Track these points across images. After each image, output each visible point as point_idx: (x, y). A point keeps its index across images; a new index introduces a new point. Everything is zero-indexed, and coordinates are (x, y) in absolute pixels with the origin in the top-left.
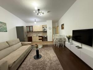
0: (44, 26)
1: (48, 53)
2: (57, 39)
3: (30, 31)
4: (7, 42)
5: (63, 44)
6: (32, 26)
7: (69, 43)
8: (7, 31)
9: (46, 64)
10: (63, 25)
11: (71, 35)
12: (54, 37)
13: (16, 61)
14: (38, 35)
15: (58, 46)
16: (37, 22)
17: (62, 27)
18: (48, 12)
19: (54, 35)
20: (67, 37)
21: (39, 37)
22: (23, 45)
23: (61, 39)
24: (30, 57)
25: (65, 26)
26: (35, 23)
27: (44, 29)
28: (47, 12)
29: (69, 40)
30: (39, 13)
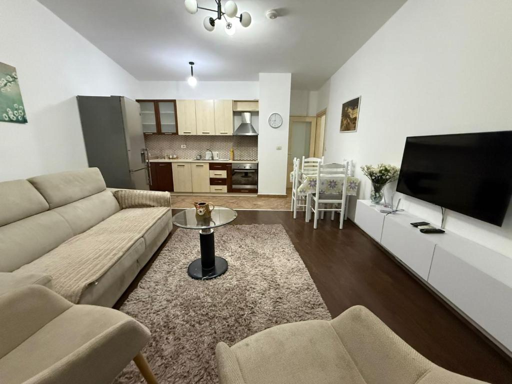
0: (240, 108)
1: (260, 251)
2: (313, 183)
3: (159, 132)
4: (32, 182)
5: (342, 211)
6: (174, 101)
7: (378, 208)
8: (24, 121)
9: (255, 303)
10: (354, 104)
11: (395, 162)
12: (295, 172)
13: (98, 280)
14: (208, 156)
15: (312, 220)
16: (203, 77)
17: (345, 115)
18: (276, 14)
19: (296, 161)
20: (371, 174)
21: (213, 166)
22: (123, 205)
23: (333, 184)
24: (166, 267)
25: (363, 114)
26: (192, 81)
27: (243, 126)
28: (268, 13)
29: (377, 189)
30: (220, 14)
